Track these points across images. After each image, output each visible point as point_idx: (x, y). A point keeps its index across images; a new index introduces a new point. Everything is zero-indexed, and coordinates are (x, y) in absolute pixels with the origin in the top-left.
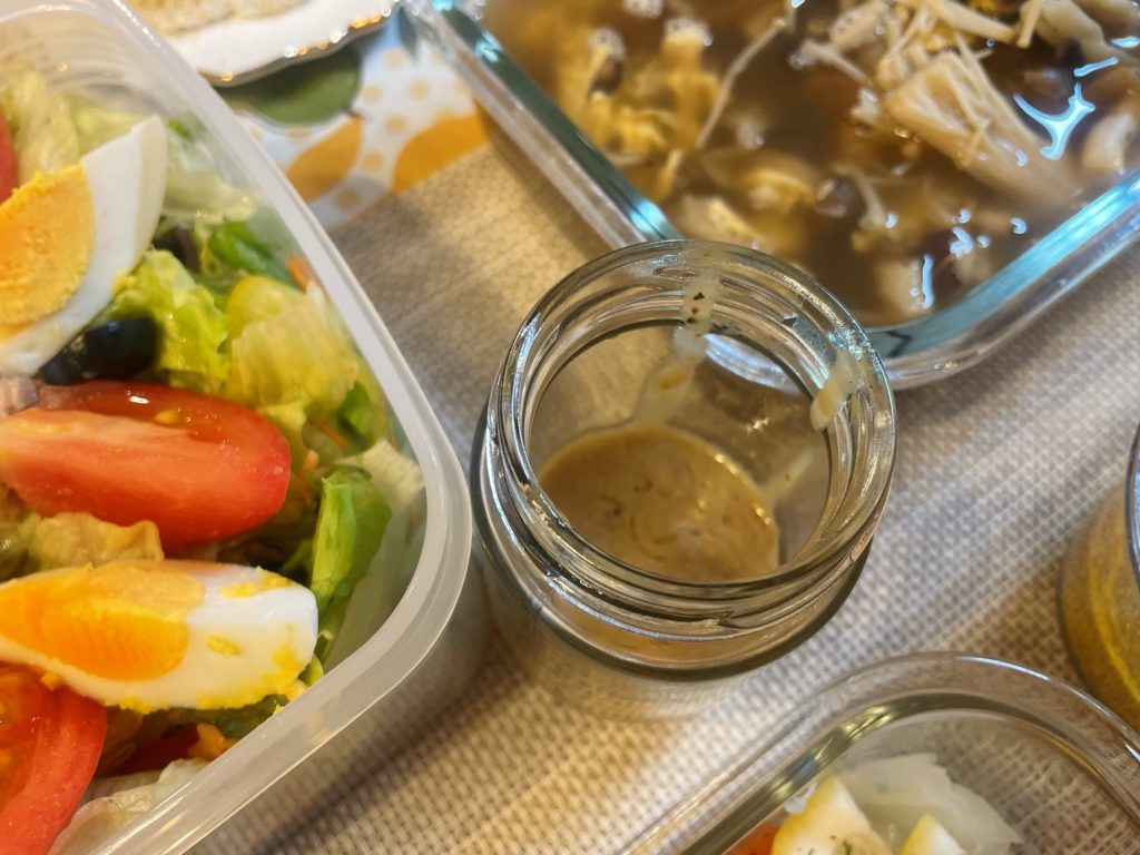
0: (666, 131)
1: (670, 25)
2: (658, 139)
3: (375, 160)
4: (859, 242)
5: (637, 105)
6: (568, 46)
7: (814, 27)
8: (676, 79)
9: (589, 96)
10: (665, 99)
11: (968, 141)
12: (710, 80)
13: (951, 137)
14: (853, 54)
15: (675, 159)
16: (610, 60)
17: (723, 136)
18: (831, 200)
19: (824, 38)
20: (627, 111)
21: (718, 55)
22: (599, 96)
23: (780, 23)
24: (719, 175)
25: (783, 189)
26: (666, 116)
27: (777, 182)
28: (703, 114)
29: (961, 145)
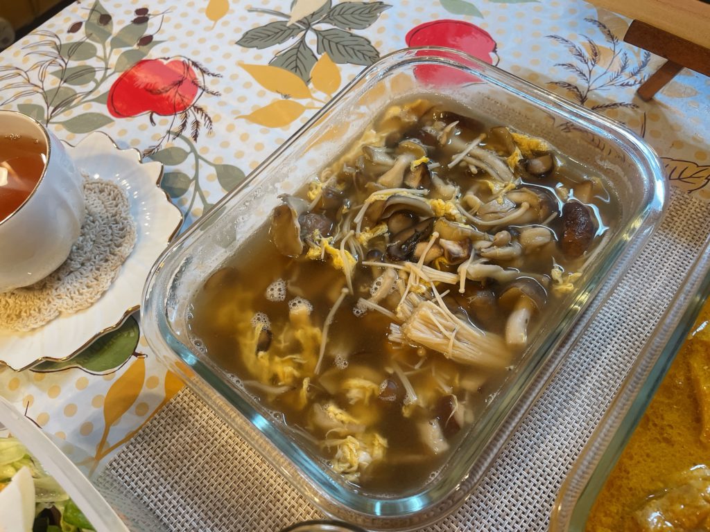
0: (299, 366)
1: (291, 303)
2: (296, 373)
3: (153, 381)
4: (406, 413)
5: (281, 354)
6: (241, 326)
7: (362, 289)
8: (299, 334)
9: (257, 354)
10: (296, 348)
11: (447, 345)
12: (316, 330)
13: (438, 344)
14: (383, 302)
15: (306, 383)
16: (264, 330)
17: (329, 362)
18: (388, 392)
19: (368, 296)
20: (277, 359)
21: (318, 315)
22: (261, 353)
23: (345, 291)
24: (330, 388)
25: (363, 388)
26: (298, 358)
27: (360, 385)
28: (317, 350)
29: (445, 347)
